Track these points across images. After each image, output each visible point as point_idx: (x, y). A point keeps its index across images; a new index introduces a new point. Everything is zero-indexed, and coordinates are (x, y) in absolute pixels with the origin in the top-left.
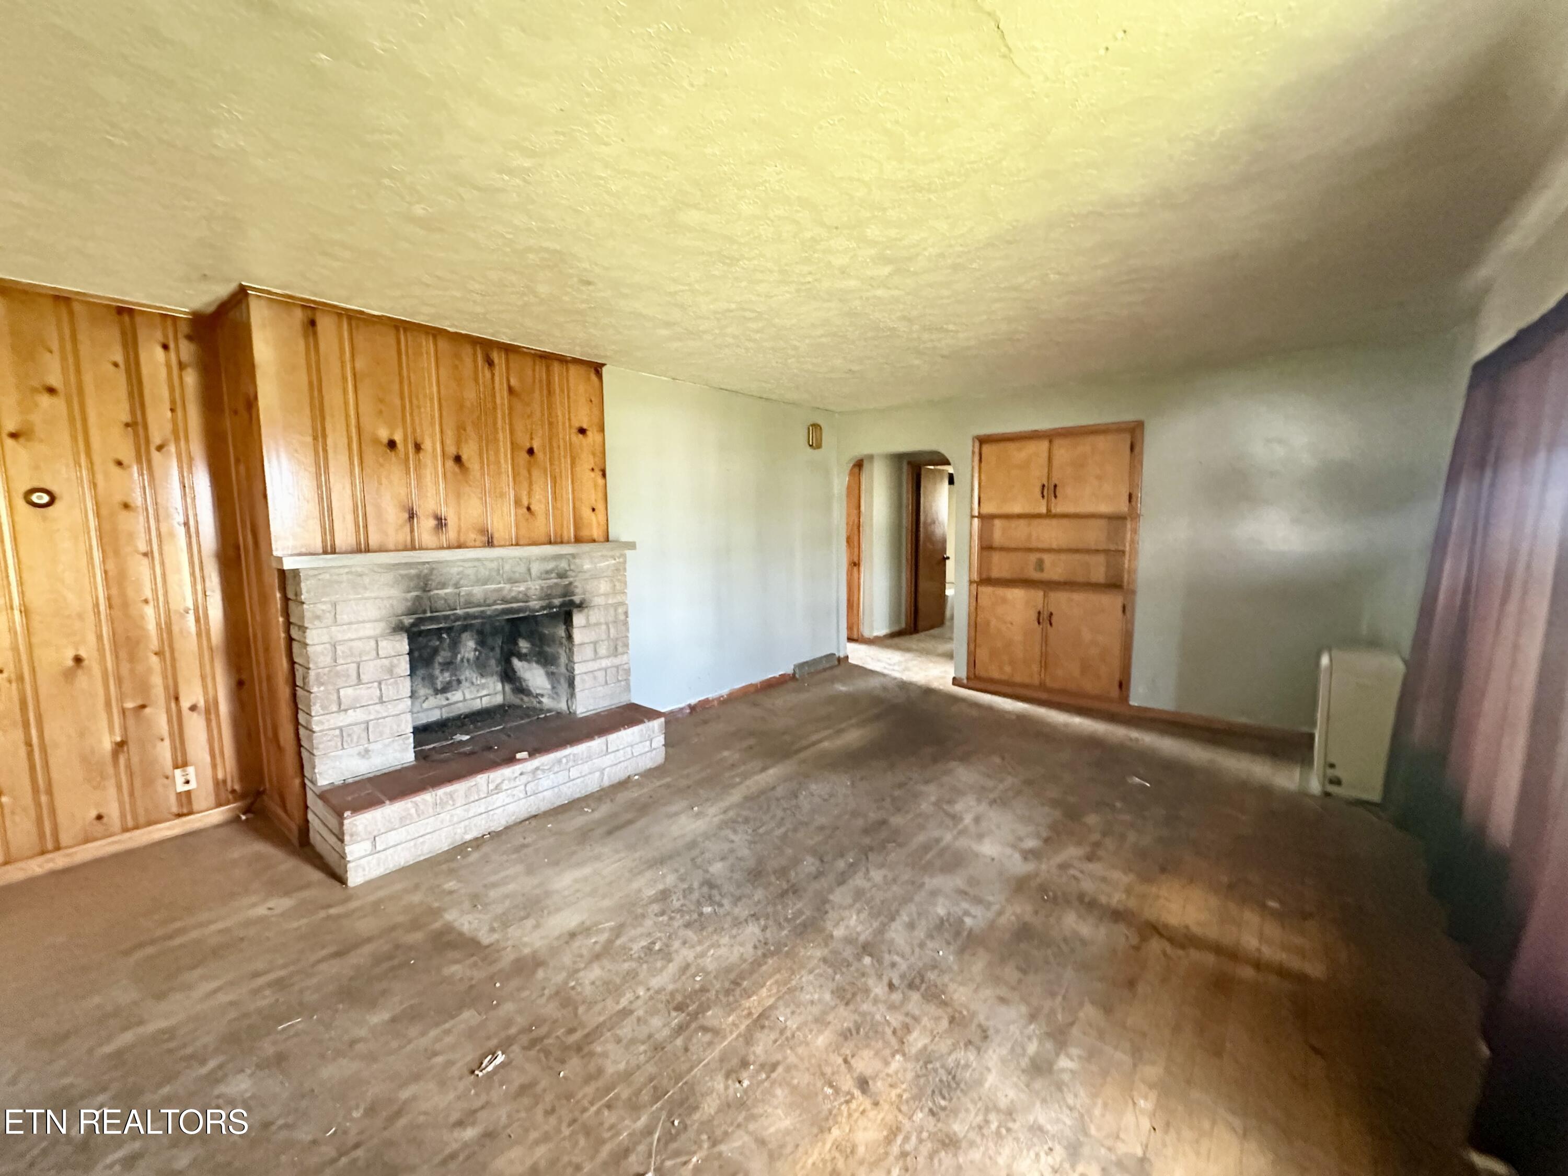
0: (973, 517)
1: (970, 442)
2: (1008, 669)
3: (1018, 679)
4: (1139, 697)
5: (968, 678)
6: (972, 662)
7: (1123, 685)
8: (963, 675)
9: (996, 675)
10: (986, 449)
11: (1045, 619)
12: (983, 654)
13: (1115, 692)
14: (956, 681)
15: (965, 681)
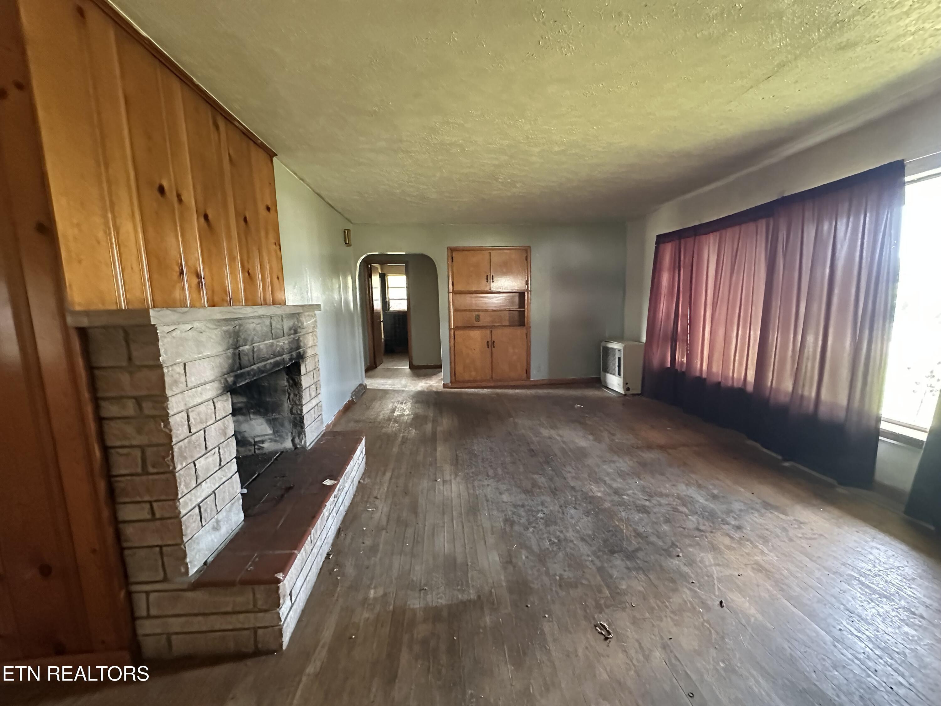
0: (449, 293)
1: (446, 250)
2: (473, 373)
3: (479, 378)
4: (535, 375)
5: (451, 382)
6: (453, 373)
7: (528, 372)
8: (448, 381)
9: (467, 377)
10: (455, 254)
11: (491, 344)
12: (459, 369)
13: (525, 375)
14: (445, 386)
15: (450, 384)
